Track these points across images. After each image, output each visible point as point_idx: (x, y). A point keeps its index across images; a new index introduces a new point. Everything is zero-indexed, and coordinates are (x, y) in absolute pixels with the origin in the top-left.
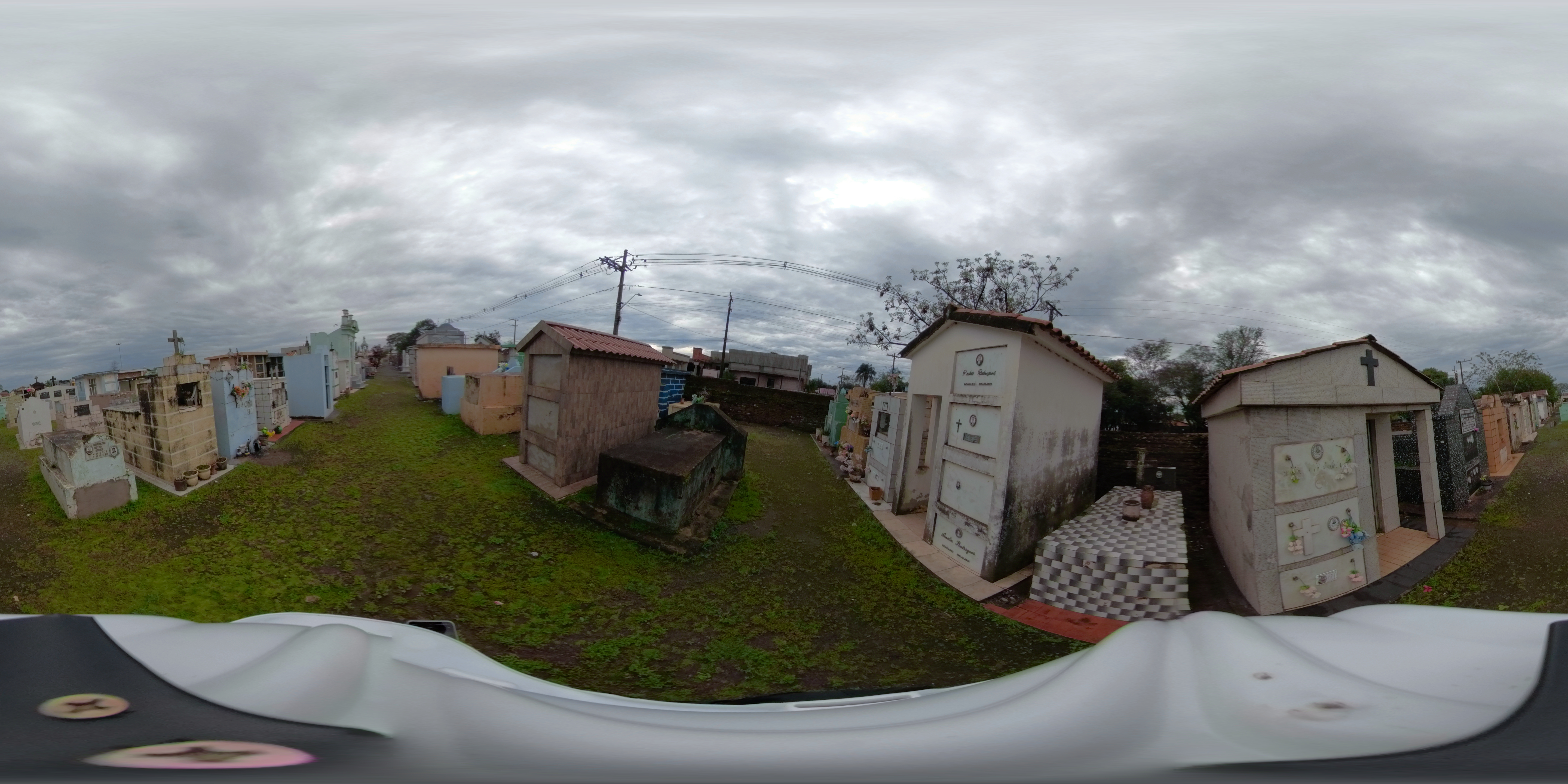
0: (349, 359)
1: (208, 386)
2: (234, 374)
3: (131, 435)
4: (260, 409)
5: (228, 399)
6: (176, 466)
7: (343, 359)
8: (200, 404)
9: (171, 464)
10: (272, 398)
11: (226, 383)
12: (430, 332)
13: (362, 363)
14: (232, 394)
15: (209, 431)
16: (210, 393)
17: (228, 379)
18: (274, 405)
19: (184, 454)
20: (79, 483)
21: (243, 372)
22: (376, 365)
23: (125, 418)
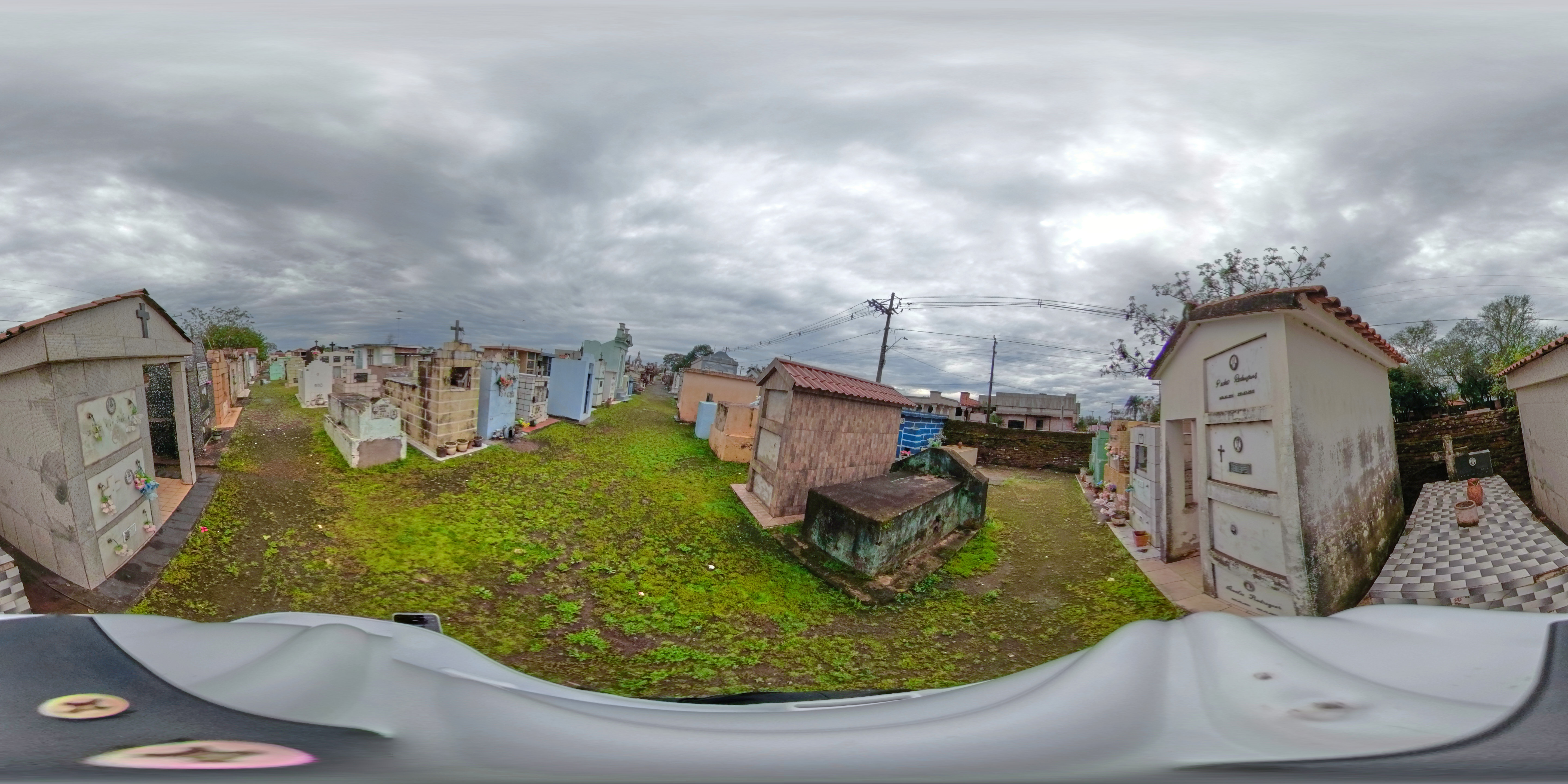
0: (618, 371)
1: (478, 373)
2: (502, 366)
3: (405, 404)
4: (521, 402)
5: (493, 387)
6: (439, 436)
7: (611, 370)
8: (469, 387)
9: (436, 433)
10: (533, 393)
11: (494, 373)
12: (706, 358)
13: (631, 377)
14: (498, 383)
15: (473, 412)
16: (478, 378)
17: (497, 370)
18: (534, 400)
19: (449, 427)
20: (364, 438)
21: (511, 366)
22: (646, 382)
23: (402, 389)
